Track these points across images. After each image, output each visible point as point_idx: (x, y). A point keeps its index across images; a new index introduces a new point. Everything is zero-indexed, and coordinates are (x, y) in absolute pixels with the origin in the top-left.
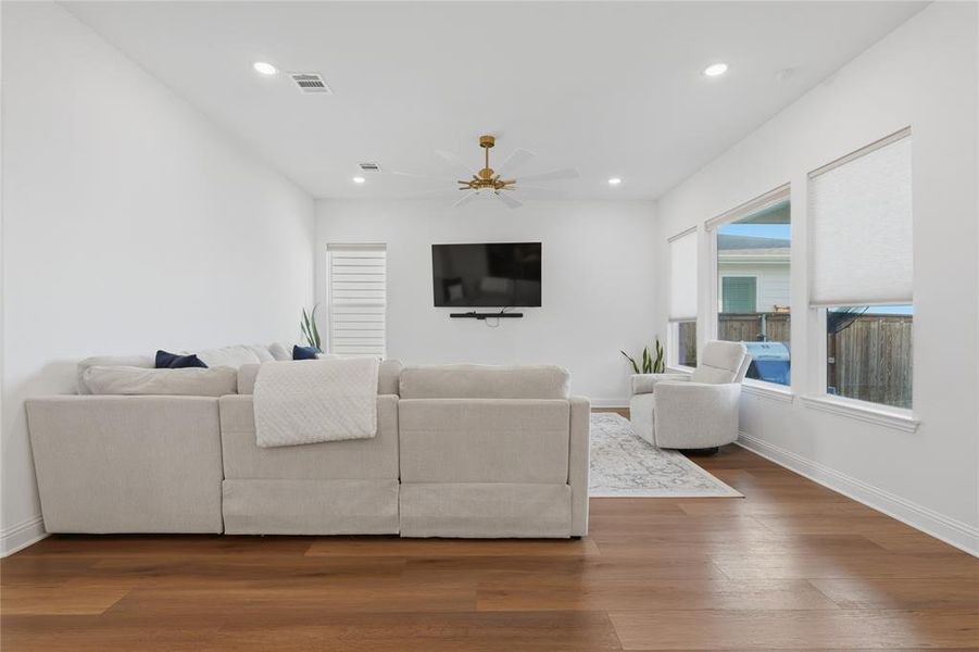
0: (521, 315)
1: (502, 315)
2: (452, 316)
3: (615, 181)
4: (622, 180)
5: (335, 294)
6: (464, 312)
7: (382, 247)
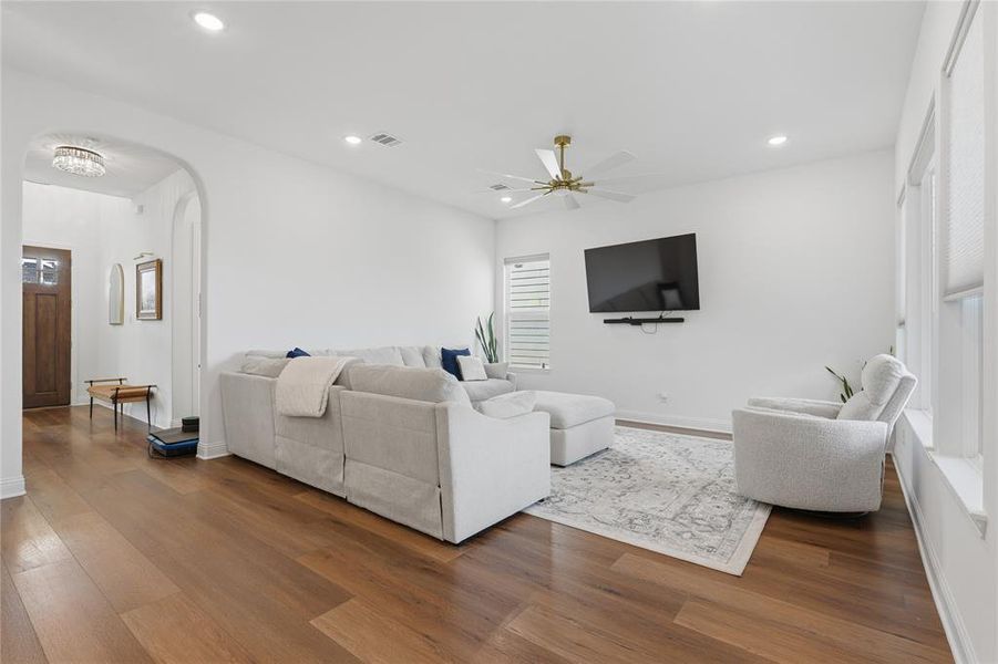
0: (681, 320)
1: (661, 320)
2: (606, 321)
3: (778, 141)
4: (788, 138)
5: (512, 304)
6: (621, 318)
7: (545, 256)
